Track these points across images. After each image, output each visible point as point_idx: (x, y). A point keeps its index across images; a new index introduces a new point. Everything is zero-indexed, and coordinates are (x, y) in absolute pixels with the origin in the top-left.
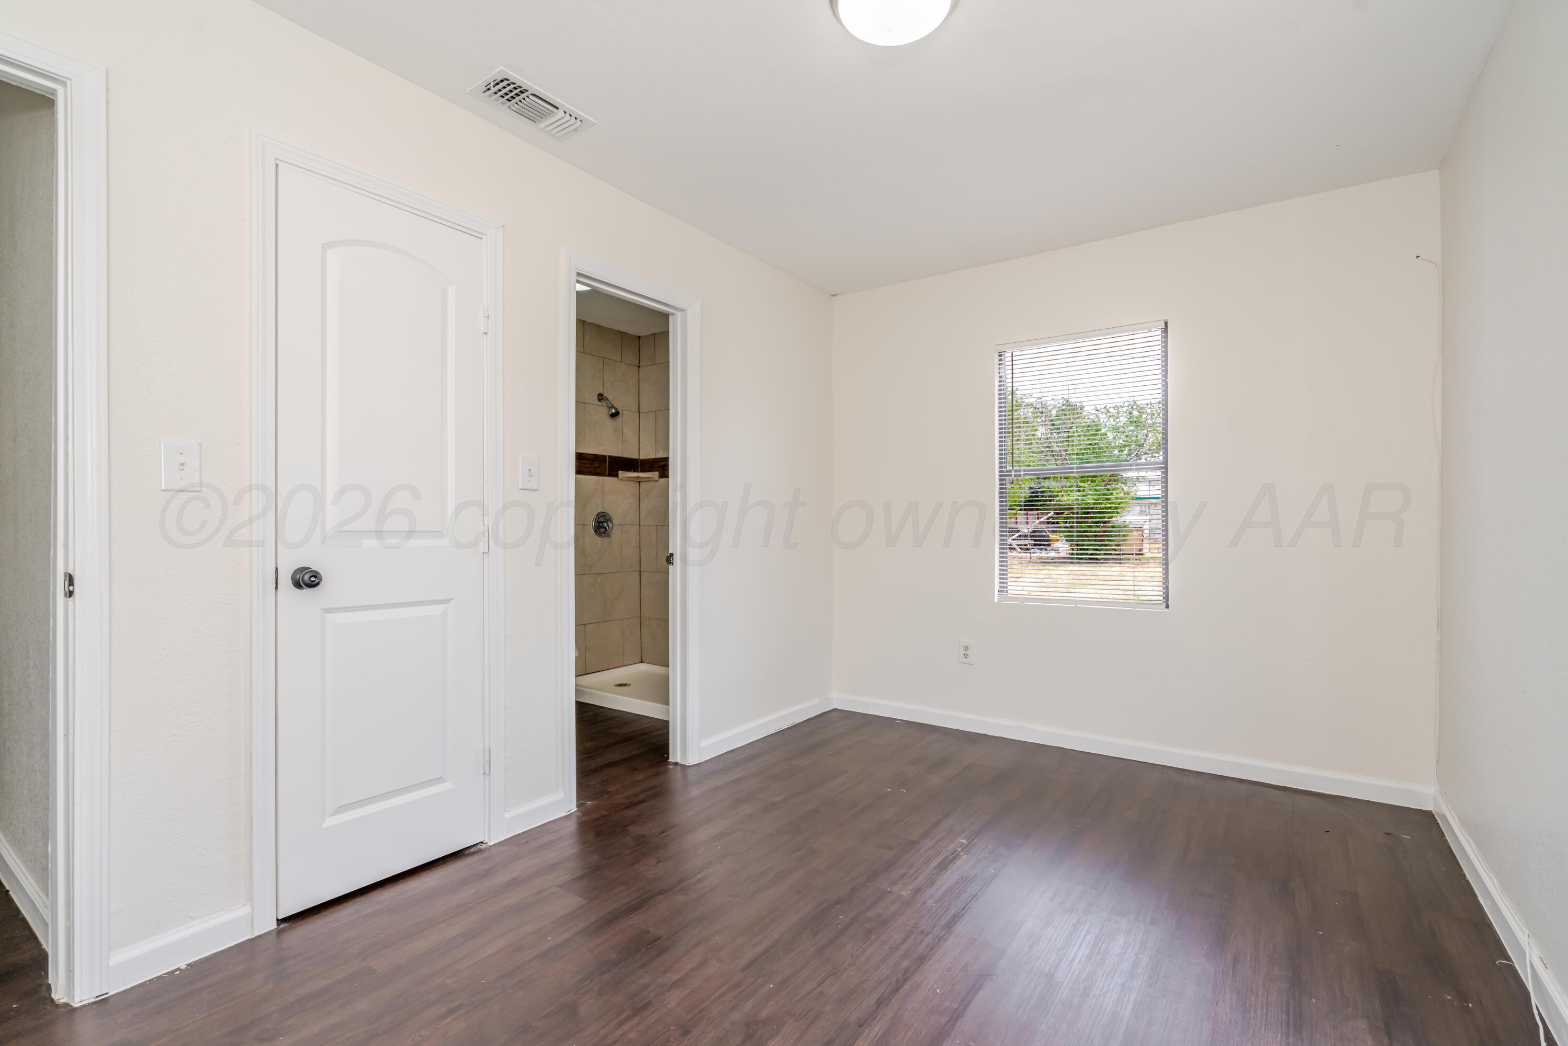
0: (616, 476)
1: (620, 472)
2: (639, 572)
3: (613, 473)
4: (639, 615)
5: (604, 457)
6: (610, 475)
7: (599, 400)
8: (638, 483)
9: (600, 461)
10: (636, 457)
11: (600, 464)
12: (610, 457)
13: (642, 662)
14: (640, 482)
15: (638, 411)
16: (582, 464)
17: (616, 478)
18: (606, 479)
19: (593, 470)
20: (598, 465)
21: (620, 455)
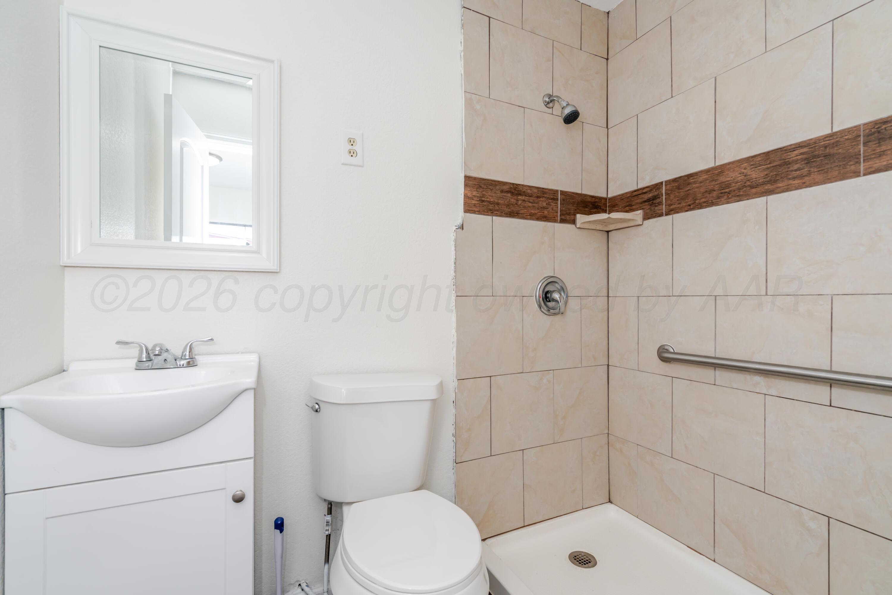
0: (574, 222)
1: (578, 216)
2: (606, 366)
3: (568, 217)
4: (606, 431)
5: (555, 192)
6: (563, 221)
7: (547, 104)
8: (606, 233)
9: (548, 198)
10: (604, 195)
11: (548, 204)
12: (563, 193)
13: (610, 501)
14: (608, 232)
15: (606, 126)
16: (520, 202)
17: (573, 226)
18: (559, 227)
19: (536, 212)
20: (544, 204)
21: (579, 192)
